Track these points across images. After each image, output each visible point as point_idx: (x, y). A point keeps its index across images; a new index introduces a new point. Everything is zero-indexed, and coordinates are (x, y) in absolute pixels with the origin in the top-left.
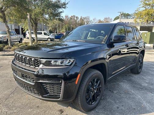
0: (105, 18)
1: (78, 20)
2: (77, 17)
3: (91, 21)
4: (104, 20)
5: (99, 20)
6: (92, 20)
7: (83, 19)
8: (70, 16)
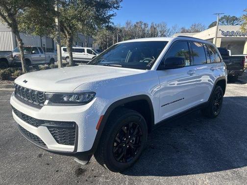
0: (192, 25)
1: (147, 29)
2: (145, 24)
3: (169, 29)
4: (190, 29)
5: (182, 28)
6: (171, 28)
7: (155, 27)
8: (134, 23)
